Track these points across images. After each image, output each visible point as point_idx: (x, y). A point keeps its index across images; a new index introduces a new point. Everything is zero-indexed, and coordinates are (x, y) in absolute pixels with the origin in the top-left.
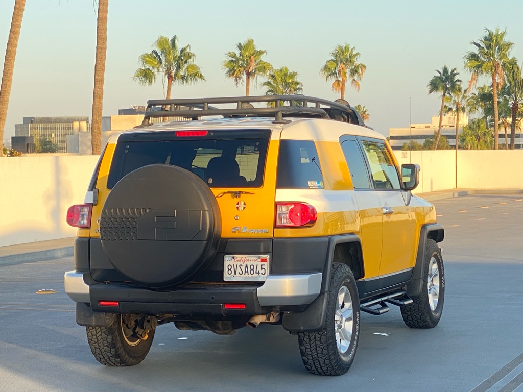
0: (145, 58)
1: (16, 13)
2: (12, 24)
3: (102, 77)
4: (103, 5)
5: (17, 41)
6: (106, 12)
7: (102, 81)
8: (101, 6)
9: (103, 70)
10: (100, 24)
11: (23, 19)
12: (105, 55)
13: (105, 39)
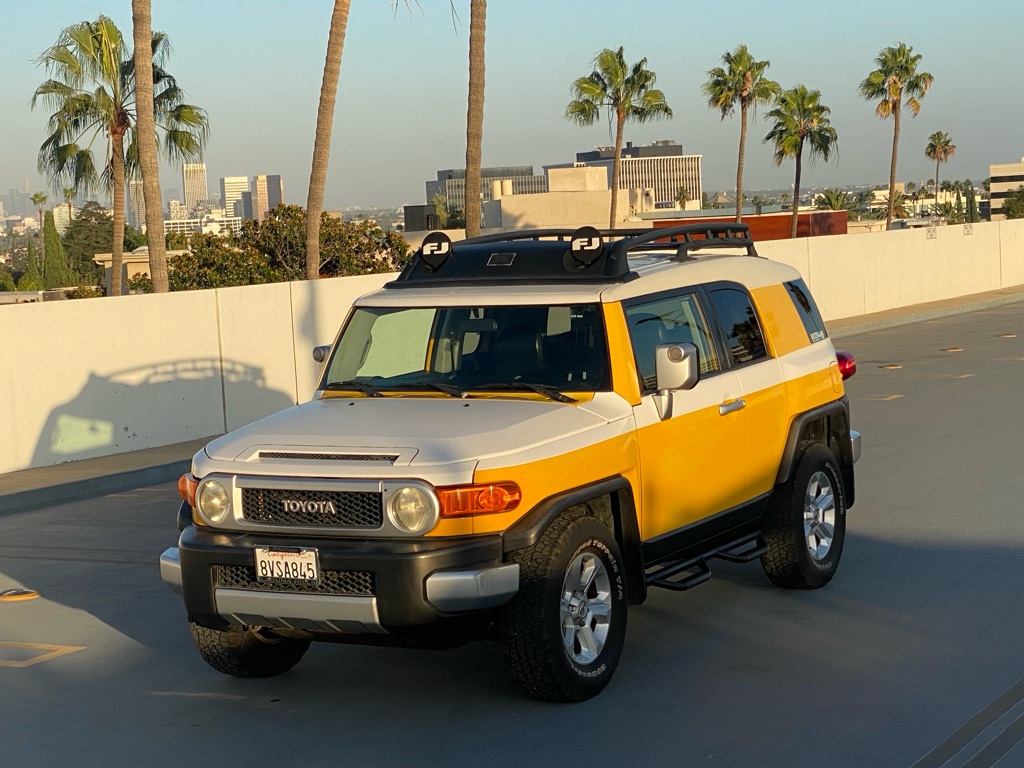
0: (581, 85)
1: (333, 41)
2: (327, 58)
3: (479, 129)
4: (478, 16)
5: (336, 84)
6: (483, 27)
7: (478, 137)
8: (474, 19)
9: (480, 120)
10: (474, 47)
11: (344, 50)
12: (483, 96)
13: (482, 71)
